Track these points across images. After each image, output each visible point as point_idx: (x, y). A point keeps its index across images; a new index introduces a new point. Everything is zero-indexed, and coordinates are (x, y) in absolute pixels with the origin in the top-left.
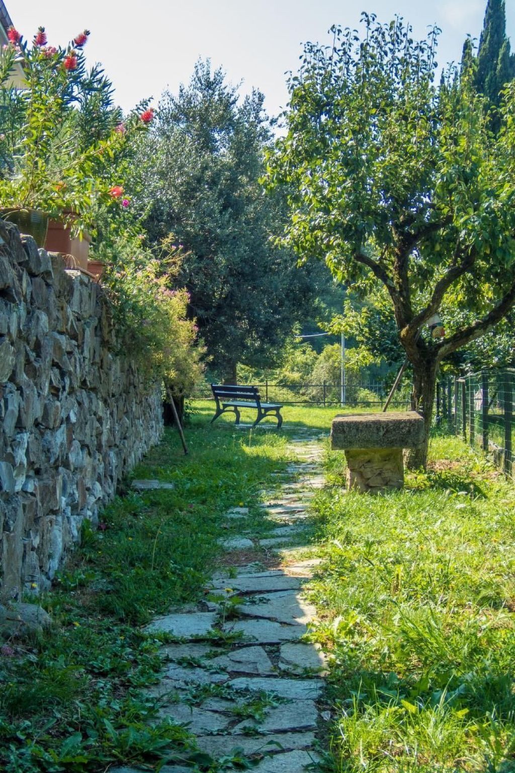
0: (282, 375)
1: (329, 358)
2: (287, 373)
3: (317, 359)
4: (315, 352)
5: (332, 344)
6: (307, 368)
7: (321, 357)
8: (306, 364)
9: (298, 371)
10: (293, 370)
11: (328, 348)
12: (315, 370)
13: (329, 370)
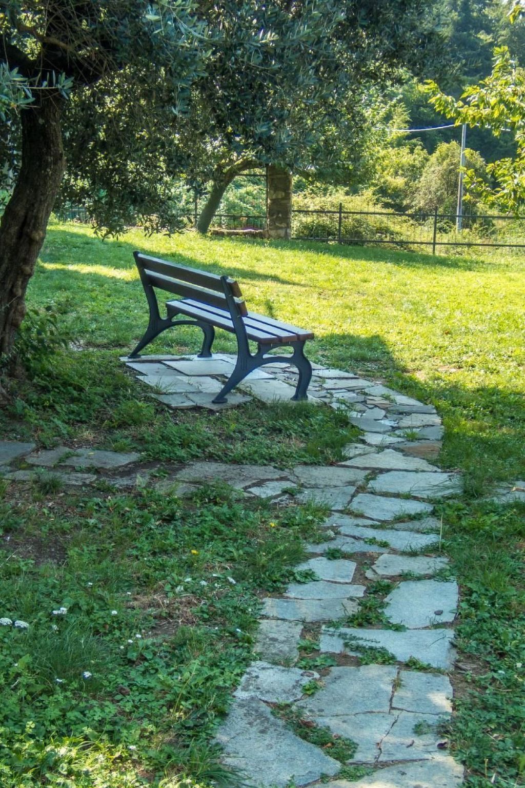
0: (382, 180)
1: (443, 160)
2: (389, 178)
3: (427, 160)
4: (425, 151)
5: (448, 142)
6: (414, 172)
7: (433, 158)
8: (414, 166)
9: (402, 175)
10: (396, 173)
11: (443, 147)
12: (424, 174)
13: (443, 176)
